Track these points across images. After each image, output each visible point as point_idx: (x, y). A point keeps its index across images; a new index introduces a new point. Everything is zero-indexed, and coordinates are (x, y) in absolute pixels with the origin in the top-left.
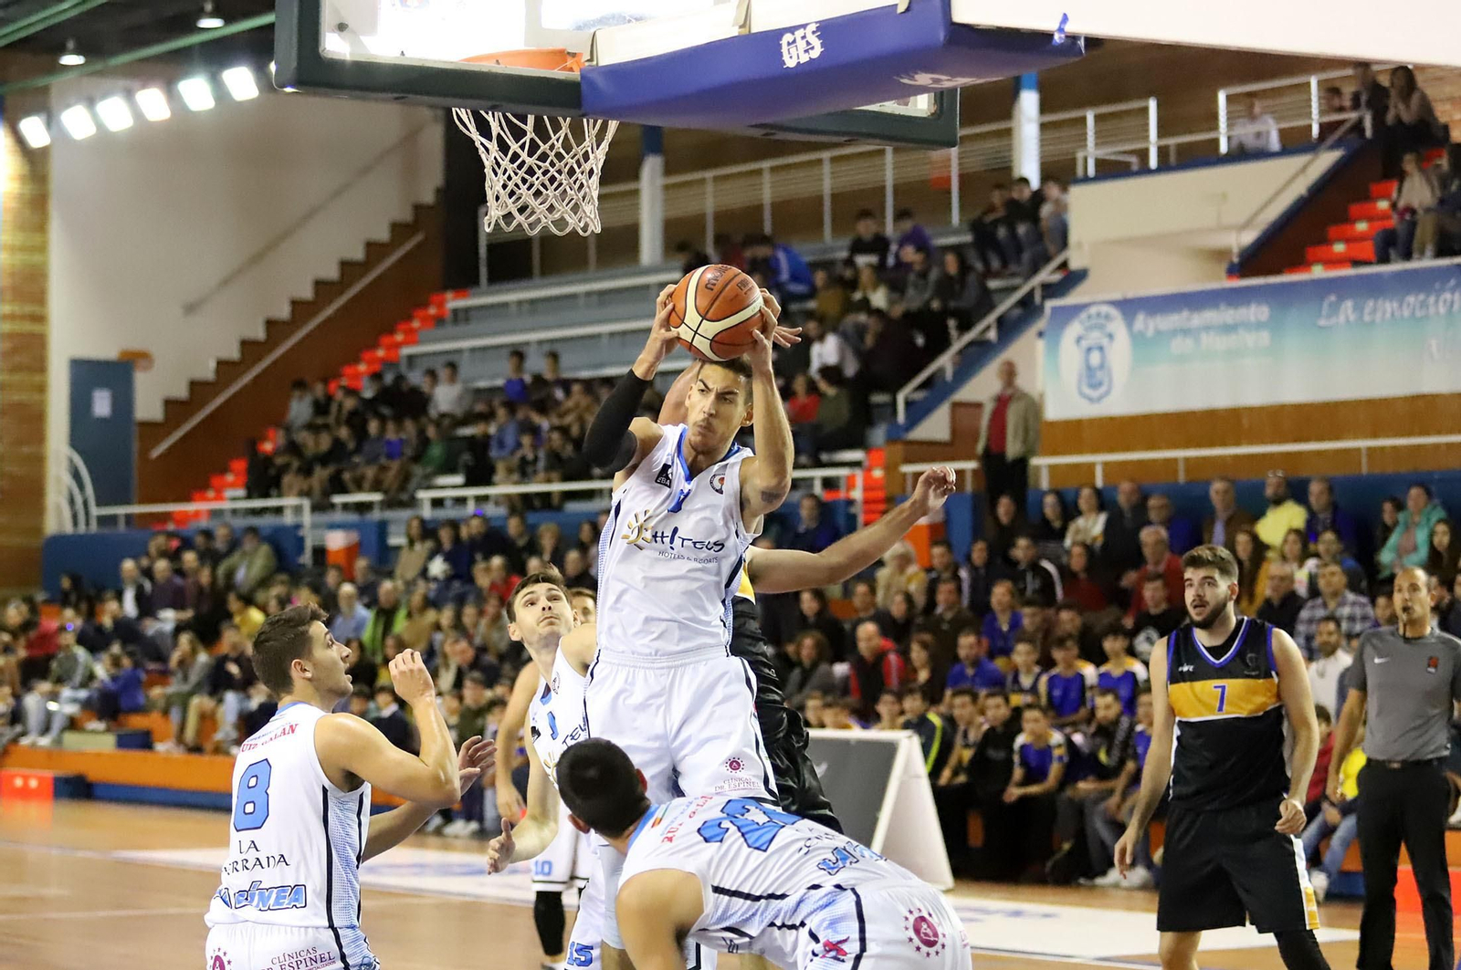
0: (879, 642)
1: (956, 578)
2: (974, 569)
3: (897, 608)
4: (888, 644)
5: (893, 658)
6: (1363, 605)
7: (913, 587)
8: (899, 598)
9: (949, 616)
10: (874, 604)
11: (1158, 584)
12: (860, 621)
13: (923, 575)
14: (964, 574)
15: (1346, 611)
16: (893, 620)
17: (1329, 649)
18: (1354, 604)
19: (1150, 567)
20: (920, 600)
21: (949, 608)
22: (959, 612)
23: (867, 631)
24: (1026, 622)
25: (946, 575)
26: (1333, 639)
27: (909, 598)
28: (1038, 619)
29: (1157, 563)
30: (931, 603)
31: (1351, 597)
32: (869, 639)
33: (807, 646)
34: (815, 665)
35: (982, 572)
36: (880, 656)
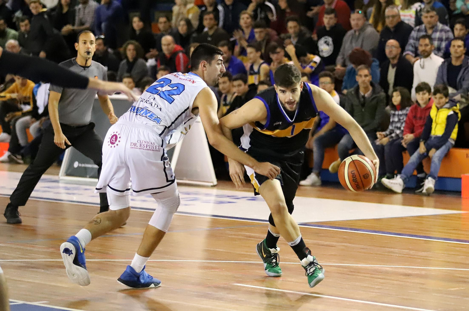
0: (173, 46)
1: (216, 11)
2: (225, 7)
3: (182, 29)
4: (179, 48)
5: (181, 55)
6: (447, 32)
7: (190, 16)
8: (182, 23)
9: (211, 33)
10: (170, 27)
11: (332, 16)
12: (163, 35)
13: (196, 8)
14: (220, 8)
15: (437, 35)
16: (181, 35)
17: (426, 54)
18: (442, 31)
19: (326, 6)
20: (195, 23)
21: (210, 28)
22: (217, 30)
23: (167, 40)
24: (257, 36)
25: (210, 9)
26: (428, 48)
27: (188, 22)
28: (263, 35)
29: (330, 4)
30: (201, 26)
31: (440, 26)
32: (169, 45)
33: (130, 50)
34: (135, 59)
35: (231, 8)
36: (174, 54)
